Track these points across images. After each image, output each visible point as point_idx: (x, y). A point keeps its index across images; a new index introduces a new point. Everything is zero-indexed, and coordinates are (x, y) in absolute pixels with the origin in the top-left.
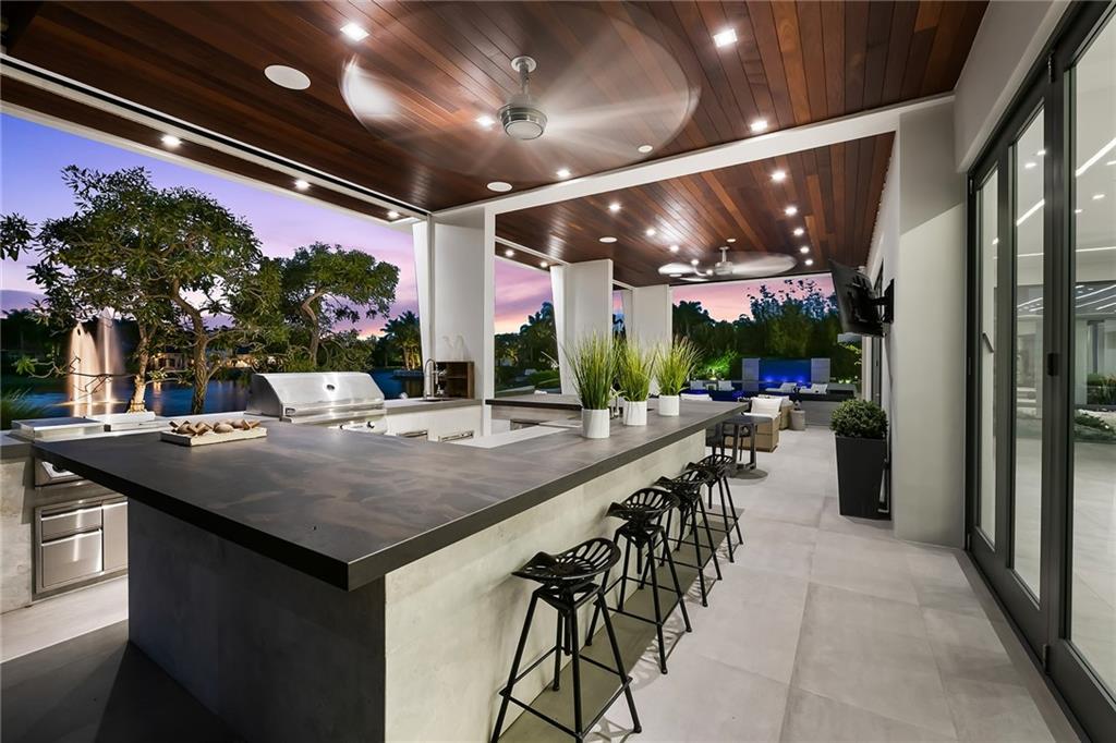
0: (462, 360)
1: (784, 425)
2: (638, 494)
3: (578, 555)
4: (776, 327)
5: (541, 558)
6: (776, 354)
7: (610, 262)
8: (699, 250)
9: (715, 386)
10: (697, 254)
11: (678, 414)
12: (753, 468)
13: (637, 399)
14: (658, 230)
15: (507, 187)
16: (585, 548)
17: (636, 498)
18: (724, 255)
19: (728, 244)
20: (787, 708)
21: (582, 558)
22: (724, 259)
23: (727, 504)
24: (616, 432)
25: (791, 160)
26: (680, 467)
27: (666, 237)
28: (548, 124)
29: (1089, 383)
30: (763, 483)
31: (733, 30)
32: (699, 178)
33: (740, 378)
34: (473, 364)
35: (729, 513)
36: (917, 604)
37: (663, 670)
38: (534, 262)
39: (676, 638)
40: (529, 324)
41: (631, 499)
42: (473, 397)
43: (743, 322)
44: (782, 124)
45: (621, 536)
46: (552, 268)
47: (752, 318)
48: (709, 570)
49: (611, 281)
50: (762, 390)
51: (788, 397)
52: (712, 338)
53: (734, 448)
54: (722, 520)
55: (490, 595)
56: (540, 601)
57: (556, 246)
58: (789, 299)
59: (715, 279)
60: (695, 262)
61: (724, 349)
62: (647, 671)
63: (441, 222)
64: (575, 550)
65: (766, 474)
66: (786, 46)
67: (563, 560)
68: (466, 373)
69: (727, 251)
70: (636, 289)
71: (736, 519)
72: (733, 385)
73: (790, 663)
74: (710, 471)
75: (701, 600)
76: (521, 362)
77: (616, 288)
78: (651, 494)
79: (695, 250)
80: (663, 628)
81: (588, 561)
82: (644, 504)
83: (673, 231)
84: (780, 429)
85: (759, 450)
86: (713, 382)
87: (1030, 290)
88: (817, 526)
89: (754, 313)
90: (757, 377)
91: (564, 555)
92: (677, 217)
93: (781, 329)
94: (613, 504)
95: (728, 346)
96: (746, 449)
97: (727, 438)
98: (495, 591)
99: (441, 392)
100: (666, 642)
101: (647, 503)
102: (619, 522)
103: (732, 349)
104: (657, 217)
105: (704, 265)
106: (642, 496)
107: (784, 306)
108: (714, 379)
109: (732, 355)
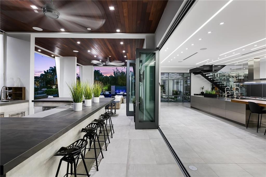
0: (20, 87)
1: (122, 102)
2: (89, 125)
3: (74, 145)
4: (119, 78)
5: (63, 149)
6: (119, 85)
7: (76, 58)
8: (102, 58)
9: (105, 93)
10: (101, 59)
11: (99, 102)
12: (115, 114)
13: (89, 99)
14: (91, 51)
15: (41, 30)
16: (76, 142)
17: (89, 126)
18: (108, 60)
19: (109, 57)
20: (127, 169)
21: (76, 146)
22: (108, 61)
23: (111, 124)
24: (84, 109)
25: (125, 40)
26: (99, 116)
27: (93, 53)
28: (60, 15)
29: (173, 91)
30: (118, 117)
31: (114, 7)
32: (103, 40)
33: (111, 91)
34: (25, 88)
35: (111, 126)
36: (149, 139)
37: (97, 170)
38: (49, 55)
39: (100, 161)
40: (44, 73)
41: (87, 126)
42: (25, 99)
43: (111, 76)
44: (123, 32)
45: (85, 137)
46: (55, 57)
47: (114, 76)
48: (107, 142)
49: (76, 63)
50: (116, 94)
51: (122, 96)
52: (104, 80)
53: (111, 109)
54: (110, 128)
55: (45, 164)
56: (63, 161)
57: (57, 51)
58: (122, 71)
59: (106, 65)
60: (100, 61)
61: (107, 83)
62: (93, 172)
63: (9, 36)
64: (73, 144)
65: (118, 115)
66: (125, 15)
67: (70, 148)
68: (22, 91)
69: (109, 59)
70: (83, 66)
71: (113, 127)
72: (109, 92)
73: (127, 159)
74: (106, 116)
75: (105, 149)
76: (41, 86)
77: (77, 65)
78: (93, 124)
79: (101, 57)
80: (97, 159)
81: (78, 146)
82: (91, 127)
83: (95, 51)
84: (121, 103)
85: (117, 109)
86: (104, 92)
87: (165, 73)
88: (130, 126)
89: (114, 74)
90: (115, 91)
91: (70, 146)
92: (96, 48)
93: (120, 79)
94: (83, 129)
95: (108, 83)
96: (114, 109)
97: (109, 107)
98: (47, 162)
99: (10, 98)
100: (98, 162)
101: (92, 127)
102: (84, 133)
103: (109, 83)
104: (91, 47)
105: (103, 62)
106: (91, 125)
107: (121, 73)
108: (104, 91)
109: (109, 85)
